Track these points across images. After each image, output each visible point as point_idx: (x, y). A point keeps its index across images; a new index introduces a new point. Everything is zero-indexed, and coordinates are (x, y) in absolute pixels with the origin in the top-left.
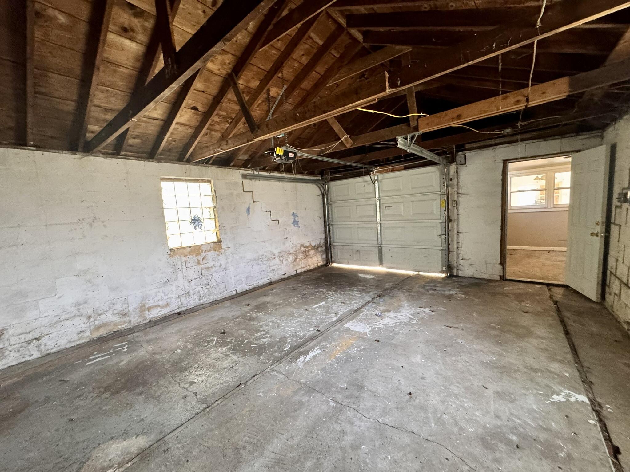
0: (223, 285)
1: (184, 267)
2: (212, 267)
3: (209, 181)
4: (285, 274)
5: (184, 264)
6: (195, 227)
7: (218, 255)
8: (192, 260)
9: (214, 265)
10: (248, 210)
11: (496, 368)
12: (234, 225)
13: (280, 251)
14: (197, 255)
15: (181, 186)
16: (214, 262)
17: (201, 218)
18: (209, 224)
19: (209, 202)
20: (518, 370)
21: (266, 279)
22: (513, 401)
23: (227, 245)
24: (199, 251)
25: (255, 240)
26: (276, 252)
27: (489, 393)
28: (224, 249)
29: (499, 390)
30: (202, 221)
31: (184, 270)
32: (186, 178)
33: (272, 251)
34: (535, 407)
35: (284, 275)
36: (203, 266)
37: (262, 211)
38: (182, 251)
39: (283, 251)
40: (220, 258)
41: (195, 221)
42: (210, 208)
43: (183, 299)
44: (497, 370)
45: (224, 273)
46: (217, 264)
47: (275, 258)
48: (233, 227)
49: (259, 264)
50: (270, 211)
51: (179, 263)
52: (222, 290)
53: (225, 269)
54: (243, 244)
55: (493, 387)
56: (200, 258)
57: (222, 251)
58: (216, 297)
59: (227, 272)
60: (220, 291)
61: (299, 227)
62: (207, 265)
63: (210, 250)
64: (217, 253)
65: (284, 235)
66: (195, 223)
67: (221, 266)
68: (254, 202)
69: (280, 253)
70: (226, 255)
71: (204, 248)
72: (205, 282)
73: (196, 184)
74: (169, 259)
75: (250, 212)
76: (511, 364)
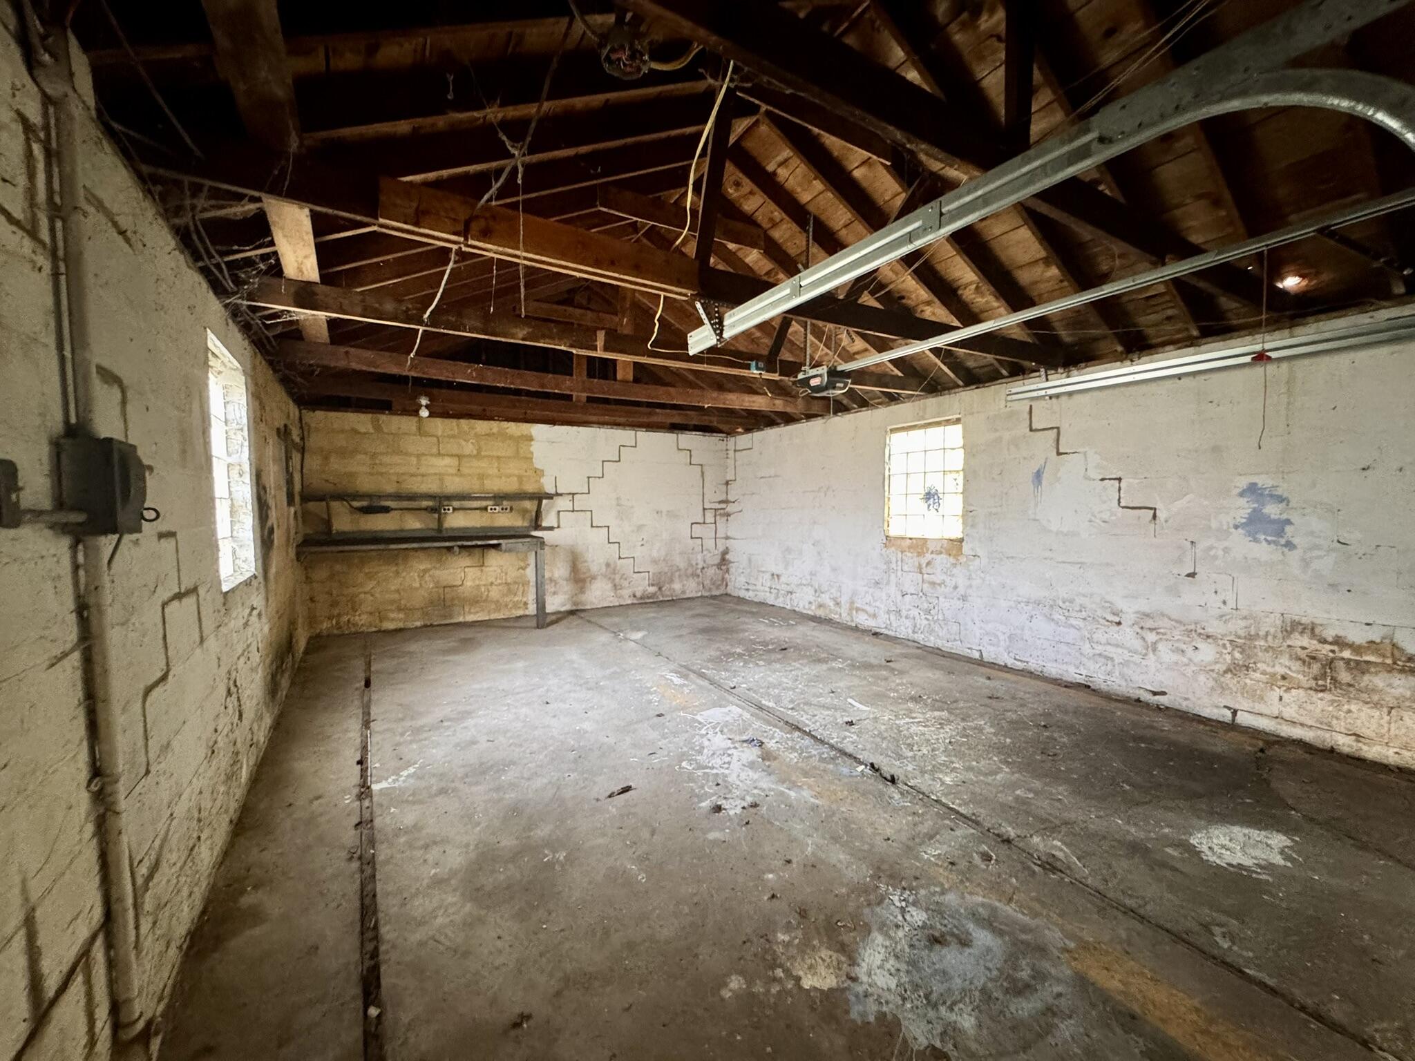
0: (955, 628)
1: (899, 568)
2: (939, 585)
3: (958, 421)
4: (1163, 693)
5: (899, 563)
6: (929, 506)
7: (954, 565)
8: (911, 560)
9: (944, 582)
10: (1038, 476)
11: (492, 766)
12: (994, 510)
13: (1146, 609)
14: (919, 554)
15: (917, 438)
16: (944, 577)
17: (940, 491)
18: (953, 504)
19: (957, 460)
20: (462, 778)
21: (1072, 670)
22: (457, 745)
23: (972, 549)
24: (922, 549)
25: (1048, 554)
26: (1130, 608)
27: (483, 739)
28: (967, 556)
29: (475, 747)
30: (941, 496)
31: (899, 573)
32: (922, 422)
33: (1108, 598)
34: (434, 751)
35: (1155, 693)
36: (925, 576)
37: (1087, 478)
38: (899, 542)
39: (1163, 615)
40: (955, 571)
41: (930, 496)
42: (958, 472)
43: (893, 617)
44: (489, 764)
45: (959, 604)
46: (950, 582)
47: (1119, 623)
48: (990, 514)
49: (1053, 620)
50: (1120, 480)
51: (894, 560)
52: (952, 637)
53: (964, 598)
54: (1012, 557)
55: (483, 745)
56: (924, 562)
57: (963, 559)
58: (939, 644)
59: (967, 605)
60: (948, 636)
61: (1289, 545)
62: (932, 578)
63: (941, 553)
64: (952, 560)
65: (1180, 561)
66: (929, 499)
67: (956, 587)
68: (1059, 454)
69: (1147, 615)
70: (969, 570)
71: (931, 546)
72: (926, 605)
73: (939, 429)
74: (884, 550)
75: (1044, 482)
76: (477, 783)
